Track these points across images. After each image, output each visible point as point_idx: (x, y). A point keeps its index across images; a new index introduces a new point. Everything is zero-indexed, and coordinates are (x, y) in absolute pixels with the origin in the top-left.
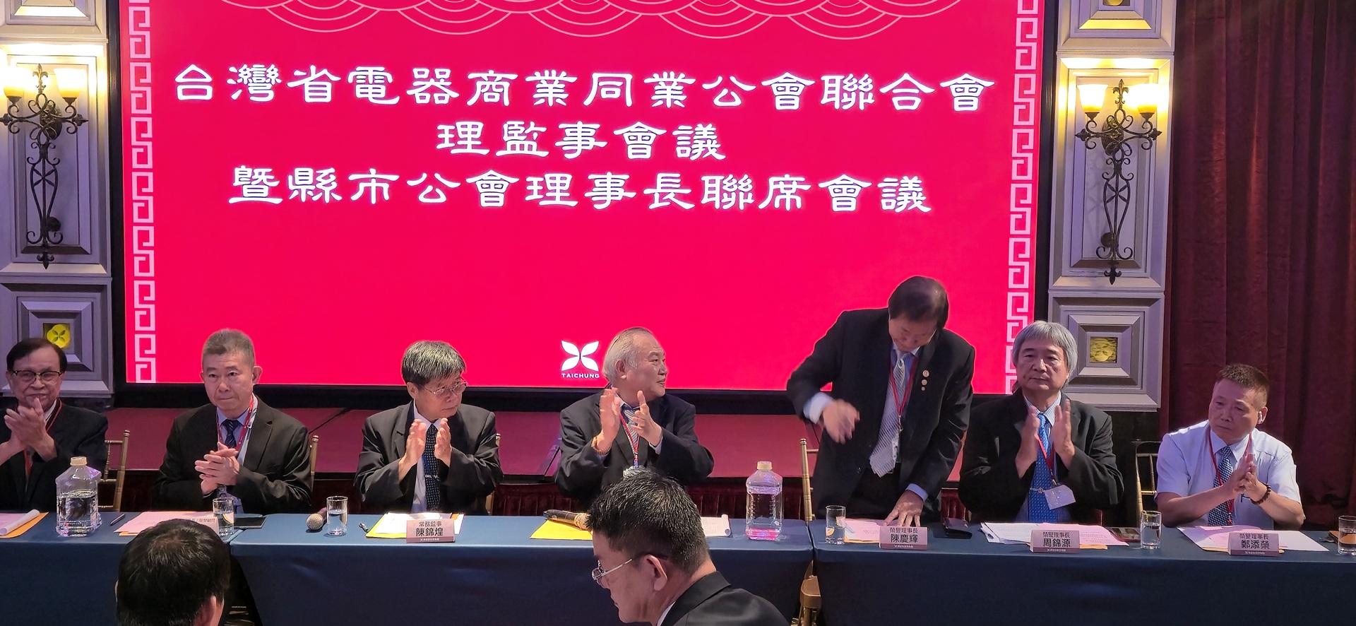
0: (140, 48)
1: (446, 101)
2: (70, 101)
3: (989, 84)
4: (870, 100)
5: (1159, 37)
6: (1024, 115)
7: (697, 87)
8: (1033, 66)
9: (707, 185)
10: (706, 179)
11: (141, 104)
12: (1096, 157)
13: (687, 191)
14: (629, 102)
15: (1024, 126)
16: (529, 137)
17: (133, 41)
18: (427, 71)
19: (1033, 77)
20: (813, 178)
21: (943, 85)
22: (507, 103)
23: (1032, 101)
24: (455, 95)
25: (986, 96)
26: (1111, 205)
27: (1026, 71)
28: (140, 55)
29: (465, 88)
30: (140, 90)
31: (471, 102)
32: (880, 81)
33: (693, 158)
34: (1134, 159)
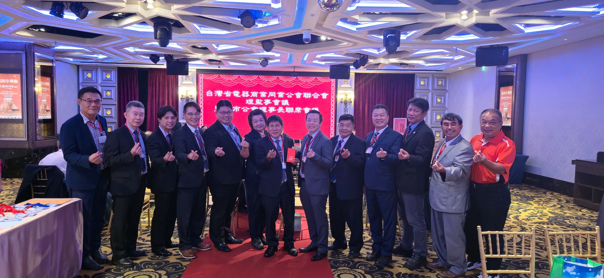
0: (201, 88)
1: (247, 96)
2: (191, 96)
3: (328, 94)
4: (311, 97)
5: (352, 88)
6: (333, 99)
7: (285, 94)
8: (334, 92)
9: (287, 109)
10: (286, 108)
11: (201, 96)
12: (343, 105)
13: (284, 110)
14: (275, 97)
15: (333, 101)
16: (260, 102)
17: (200, 87)
18: (245, 92)
19: (334, 94)
20: (302, 108)
21: (321, 94)
22: (257, 97)
23: (334, 97)
24: (249, 95)
25: (327, 96)
26: (345, 112)
27: (333, 92)
28: (201, 90)
29: (251, 94)
30: (201, 94)
31: (251, 96)
32: (312, 94)
33: (285, 105)
34: (348, 105)
